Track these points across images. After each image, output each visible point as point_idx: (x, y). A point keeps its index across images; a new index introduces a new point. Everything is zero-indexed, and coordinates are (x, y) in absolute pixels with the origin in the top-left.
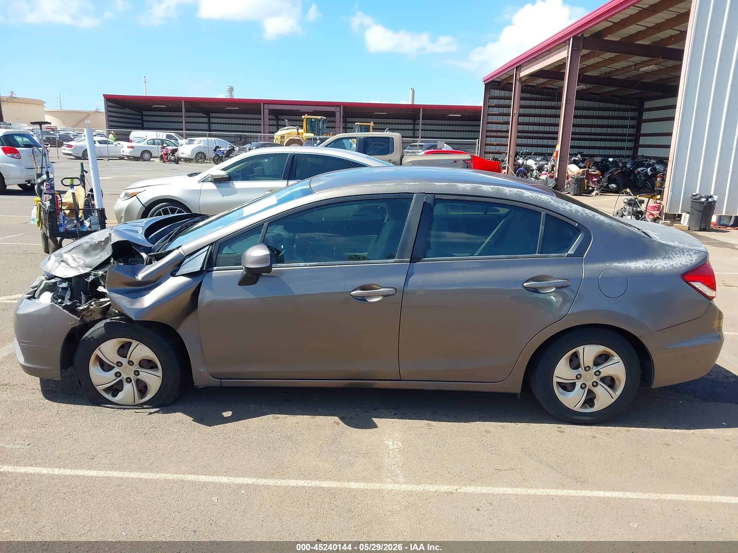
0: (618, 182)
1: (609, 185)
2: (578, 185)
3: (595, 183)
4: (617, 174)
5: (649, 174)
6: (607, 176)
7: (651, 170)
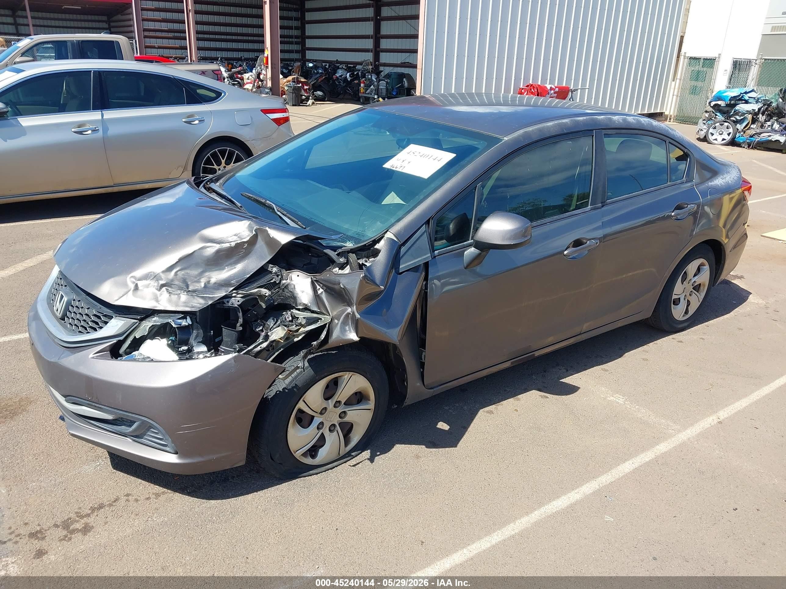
0: (323, 89)
1: (315, 93)
2: (296, 94)
3: (306, 91)
4: (322, 81)
5: (349, 80)
6: (312, 83)
7: (350, 75)
